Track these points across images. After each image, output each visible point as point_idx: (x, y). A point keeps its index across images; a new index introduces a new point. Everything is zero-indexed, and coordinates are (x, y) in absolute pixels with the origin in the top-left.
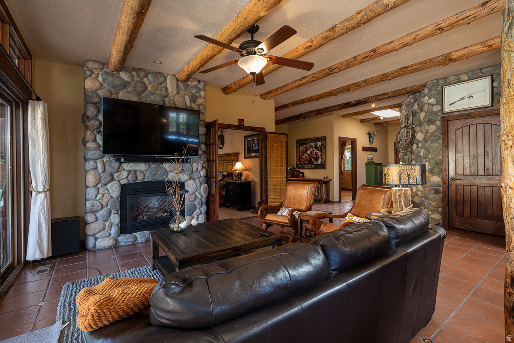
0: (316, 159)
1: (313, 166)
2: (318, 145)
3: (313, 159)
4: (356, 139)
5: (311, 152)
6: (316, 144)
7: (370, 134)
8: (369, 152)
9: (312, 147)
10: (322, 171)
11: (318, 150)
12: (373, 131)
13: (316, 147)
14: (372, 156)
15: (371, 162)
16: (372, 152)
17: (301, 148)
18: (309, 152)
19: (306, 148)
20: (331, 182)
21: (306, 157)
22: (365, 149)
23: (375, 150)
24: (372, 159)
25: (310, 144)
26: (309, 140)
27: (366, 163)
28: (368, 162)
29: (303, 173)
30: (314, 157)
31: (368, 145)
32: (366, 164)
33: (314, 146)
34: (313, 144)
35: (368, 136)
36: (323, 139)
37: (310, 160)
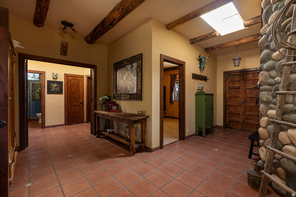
2: (134, 67)
4: (184, 63)
5: (127, 78)
6: (132, 66)
7: (200, 60)
8: (199, 81)
10: (138, 102)
11: (133, 75)
12: (204, 56)
13: (132, 71)
14: (202, 85)
15: (201, 92)
16: (203, 81)
17: (117, 73)
18: (124, 78)
20: (148, 119)
21: (122, 84)
22: (195, 77)
23: (204, 79)
24: (202, 89)
25: (126, 67)
26: (125, 63)
27: (195, 93)
28: (198, 92)
29: (117, 105)
31: (198, 72)
32: (196, 95)
33: (129, 69)
34: (129, 67)
35: (198, 62)
36: (139, 58)
37: (126, 88)
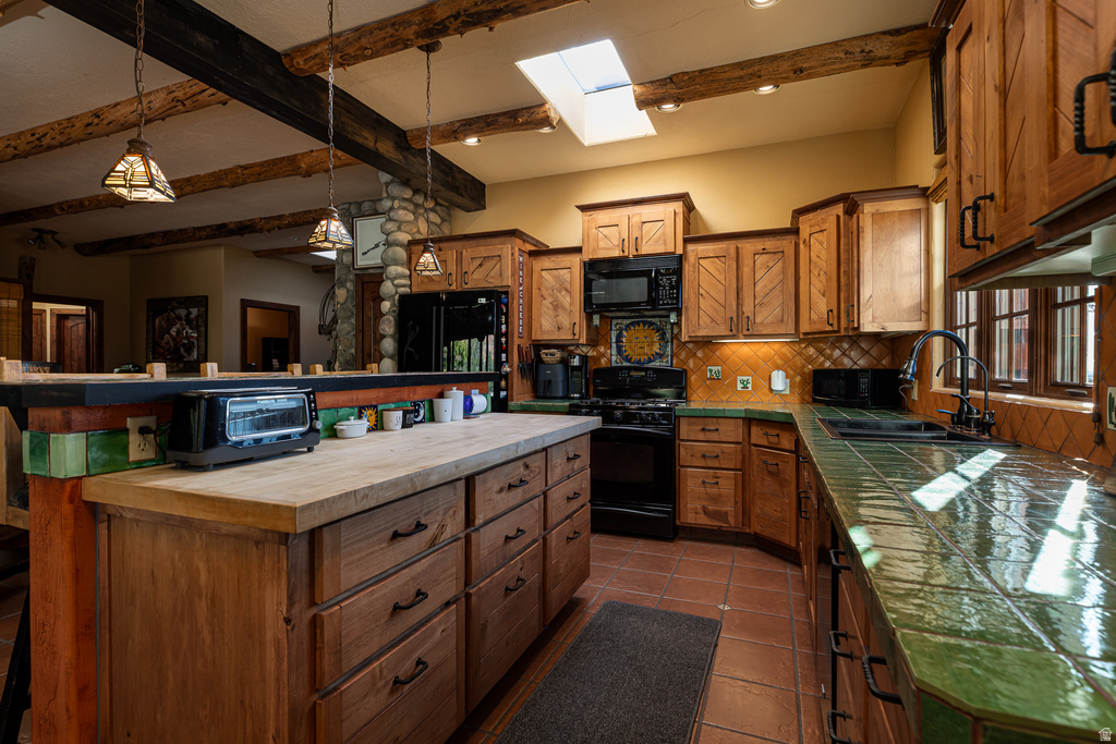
0: (189, 350)
1: (182, 365)
2: (192, 316)
3: (182, 350)
4: (297, 308)
5: (178, 332)
6: (189, 313)
9: (179, 318)
11: (191, 328)
13: (189, 321)
17: (157, 320)
18: (173, 332)
19: (168, 319)
21: (168, 343)
25: (177, 312)
30: (184, 345)
33: (184, 318)
34: (183, 312)
36: (202, 302)
37: (177, 350)
